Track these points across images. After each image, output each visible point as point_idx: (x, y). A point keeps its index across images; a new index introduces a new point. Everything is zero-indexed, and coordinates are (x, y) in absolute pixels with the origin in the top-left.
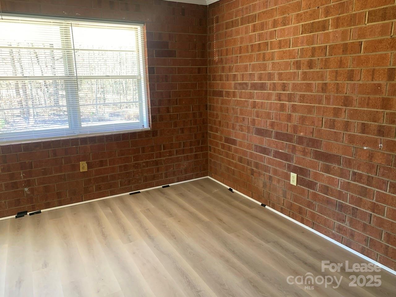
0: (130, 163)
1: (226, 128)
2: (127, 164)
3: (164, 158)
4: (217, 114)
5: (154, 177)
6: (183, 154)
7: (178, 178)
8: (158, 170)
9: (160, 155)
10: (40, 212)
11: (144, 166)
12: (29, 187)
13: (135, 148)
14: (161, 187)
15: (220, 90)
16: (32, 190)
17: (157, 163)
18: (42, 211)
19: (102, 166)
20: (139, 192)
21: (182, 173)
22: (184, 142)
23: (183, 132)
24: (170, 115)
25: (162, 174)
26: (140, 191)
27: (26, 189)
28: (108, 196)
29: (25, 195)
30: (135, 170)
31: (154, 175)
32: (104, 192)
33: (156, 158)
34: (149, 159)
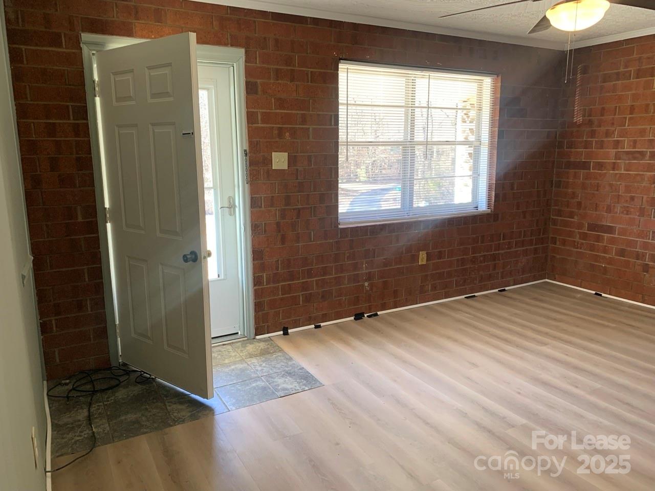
0: (467, 257)
1: (592, 211)
2: (465, 257)
3: (503, 251)
4: (574, 193)
5: (490, 277)
6: (523, 247)
7: (514, 280)
8: (495, 267)
9: (498, 247)
10: (376, 315)
11: (481, 262)
12: (369, 281)
13: (474, 236)
14: (497, 290)
15: (583, 160)
16: (371, 285)
17: (494, 258)
18: (379, 313)
19: (440, 259)
20: (474, 296)
21: (519, 273)
22: (524, 231)
23: (525, 217)
24: (514, 193)
25: (498, 273)
26: (476, 294)
27: (366, 284)
28: (443, 299)
29: (365, 291)
30: (472, 266)
31: (490, 274)
32: (439, 293)
33: (494, 251)
34: (487, 252)
